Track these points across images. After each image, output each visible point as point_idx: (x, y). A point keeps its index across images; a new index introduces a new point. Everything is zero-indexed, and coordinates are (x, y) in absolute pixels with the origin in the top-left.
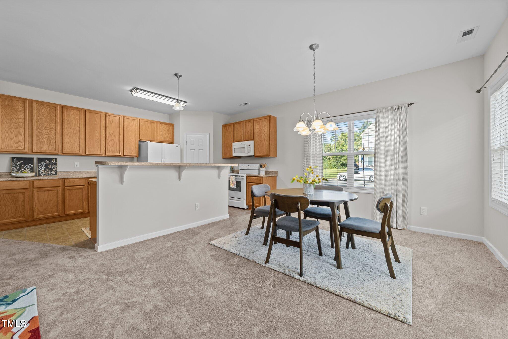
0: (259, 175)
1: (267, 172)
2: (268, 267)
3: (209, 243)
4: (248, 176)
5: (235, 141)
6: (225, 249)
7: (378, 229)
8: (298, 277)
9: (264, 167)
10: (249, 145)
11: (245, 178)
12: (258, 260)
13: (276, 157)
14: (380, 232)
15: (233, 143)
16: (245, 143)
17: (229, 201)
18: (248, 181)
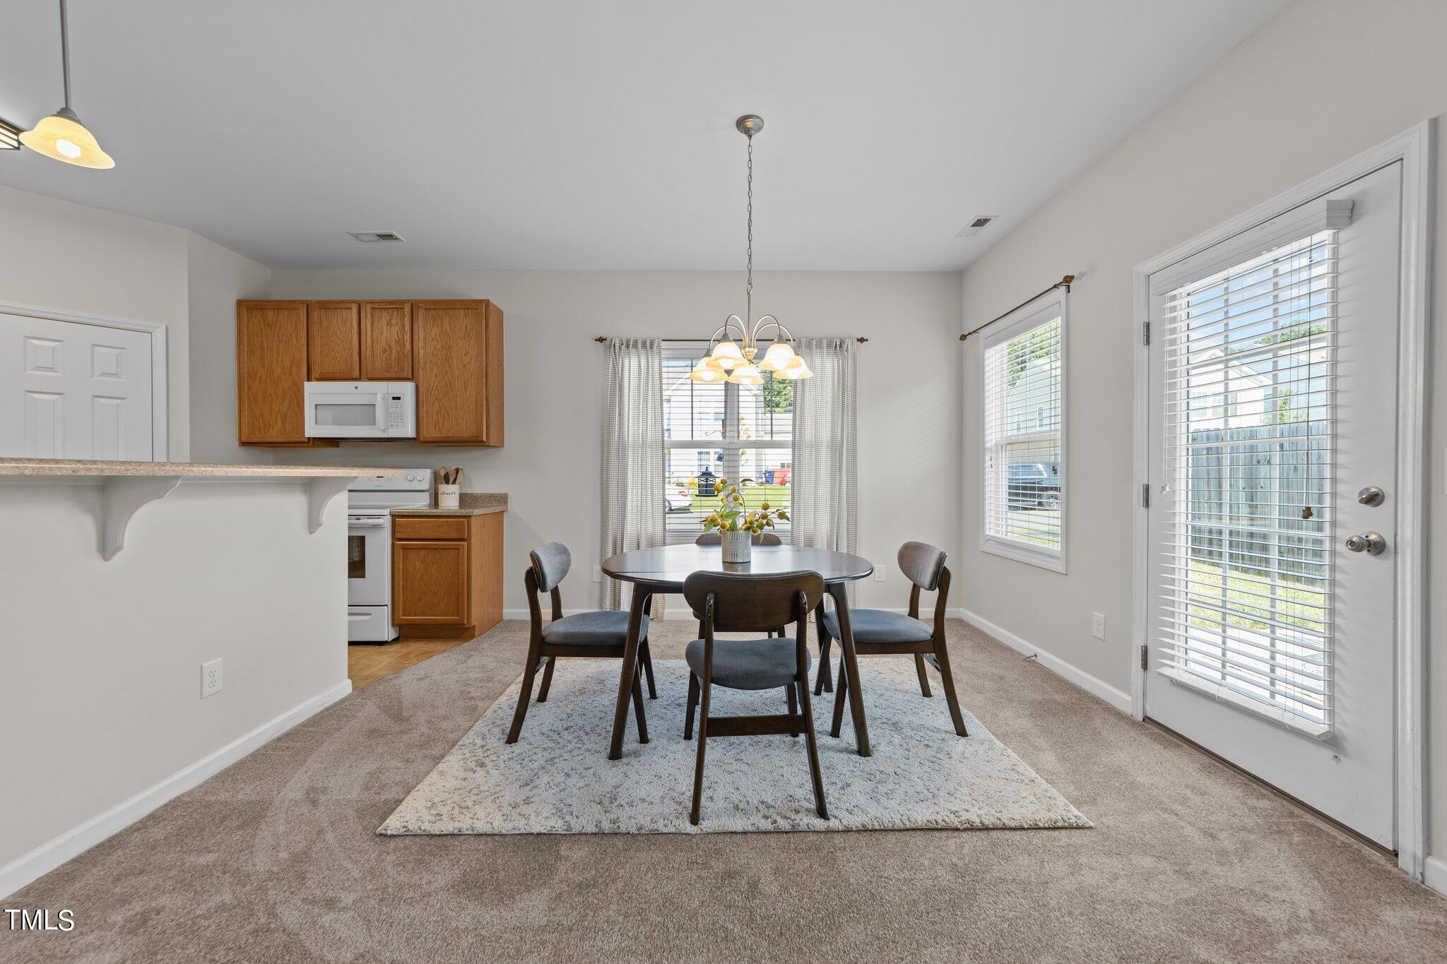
0: (435, 511)
1: (464, 499)
2: (711, 831)
3: (379, 830)
4: (394, 516)
5: (314, 375)
6: (490, 831)
7: (927, 632)
8: (819, 824)
9: (454, 482)
10: (394, 398)
11: (386, 522)
12: (661, 823)
13: (503, 446)
14: (932, 637)
15: (306, 384)
16: (377, 391)
17: (350, 623)
18: (398, 535)
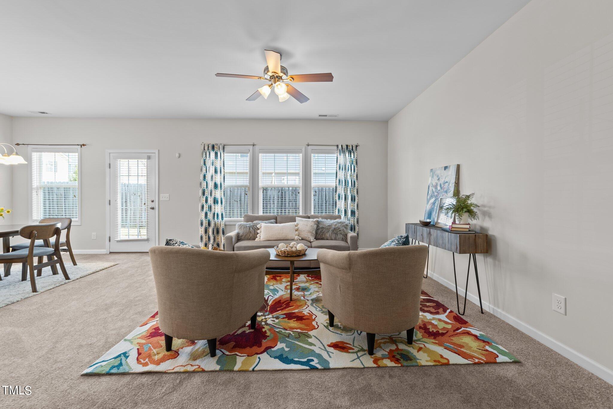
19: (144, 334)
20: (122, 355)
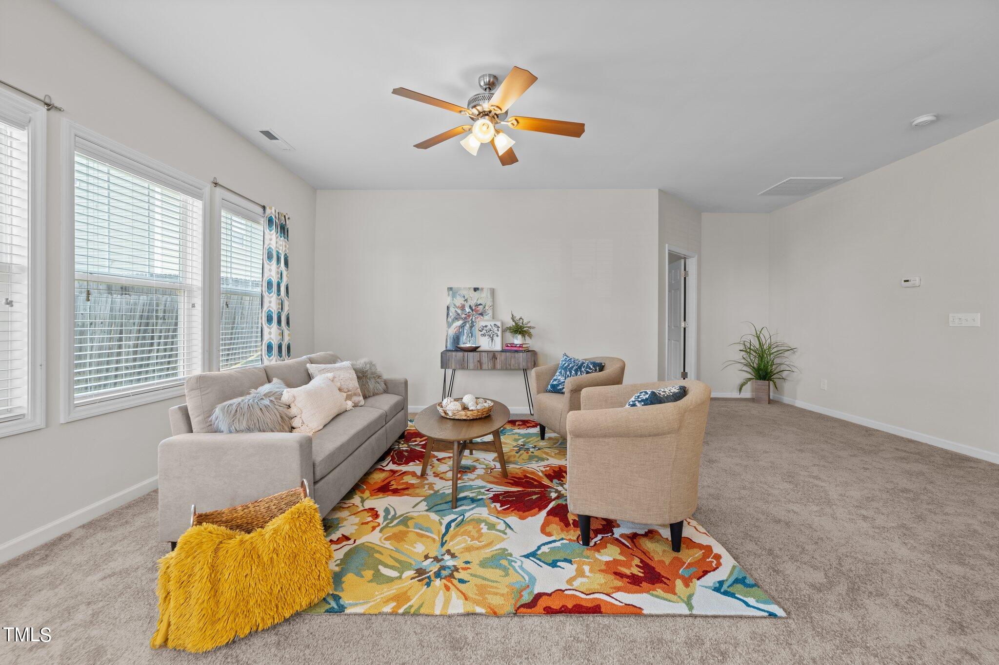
19: (659, 592)
20: (722, 591)
